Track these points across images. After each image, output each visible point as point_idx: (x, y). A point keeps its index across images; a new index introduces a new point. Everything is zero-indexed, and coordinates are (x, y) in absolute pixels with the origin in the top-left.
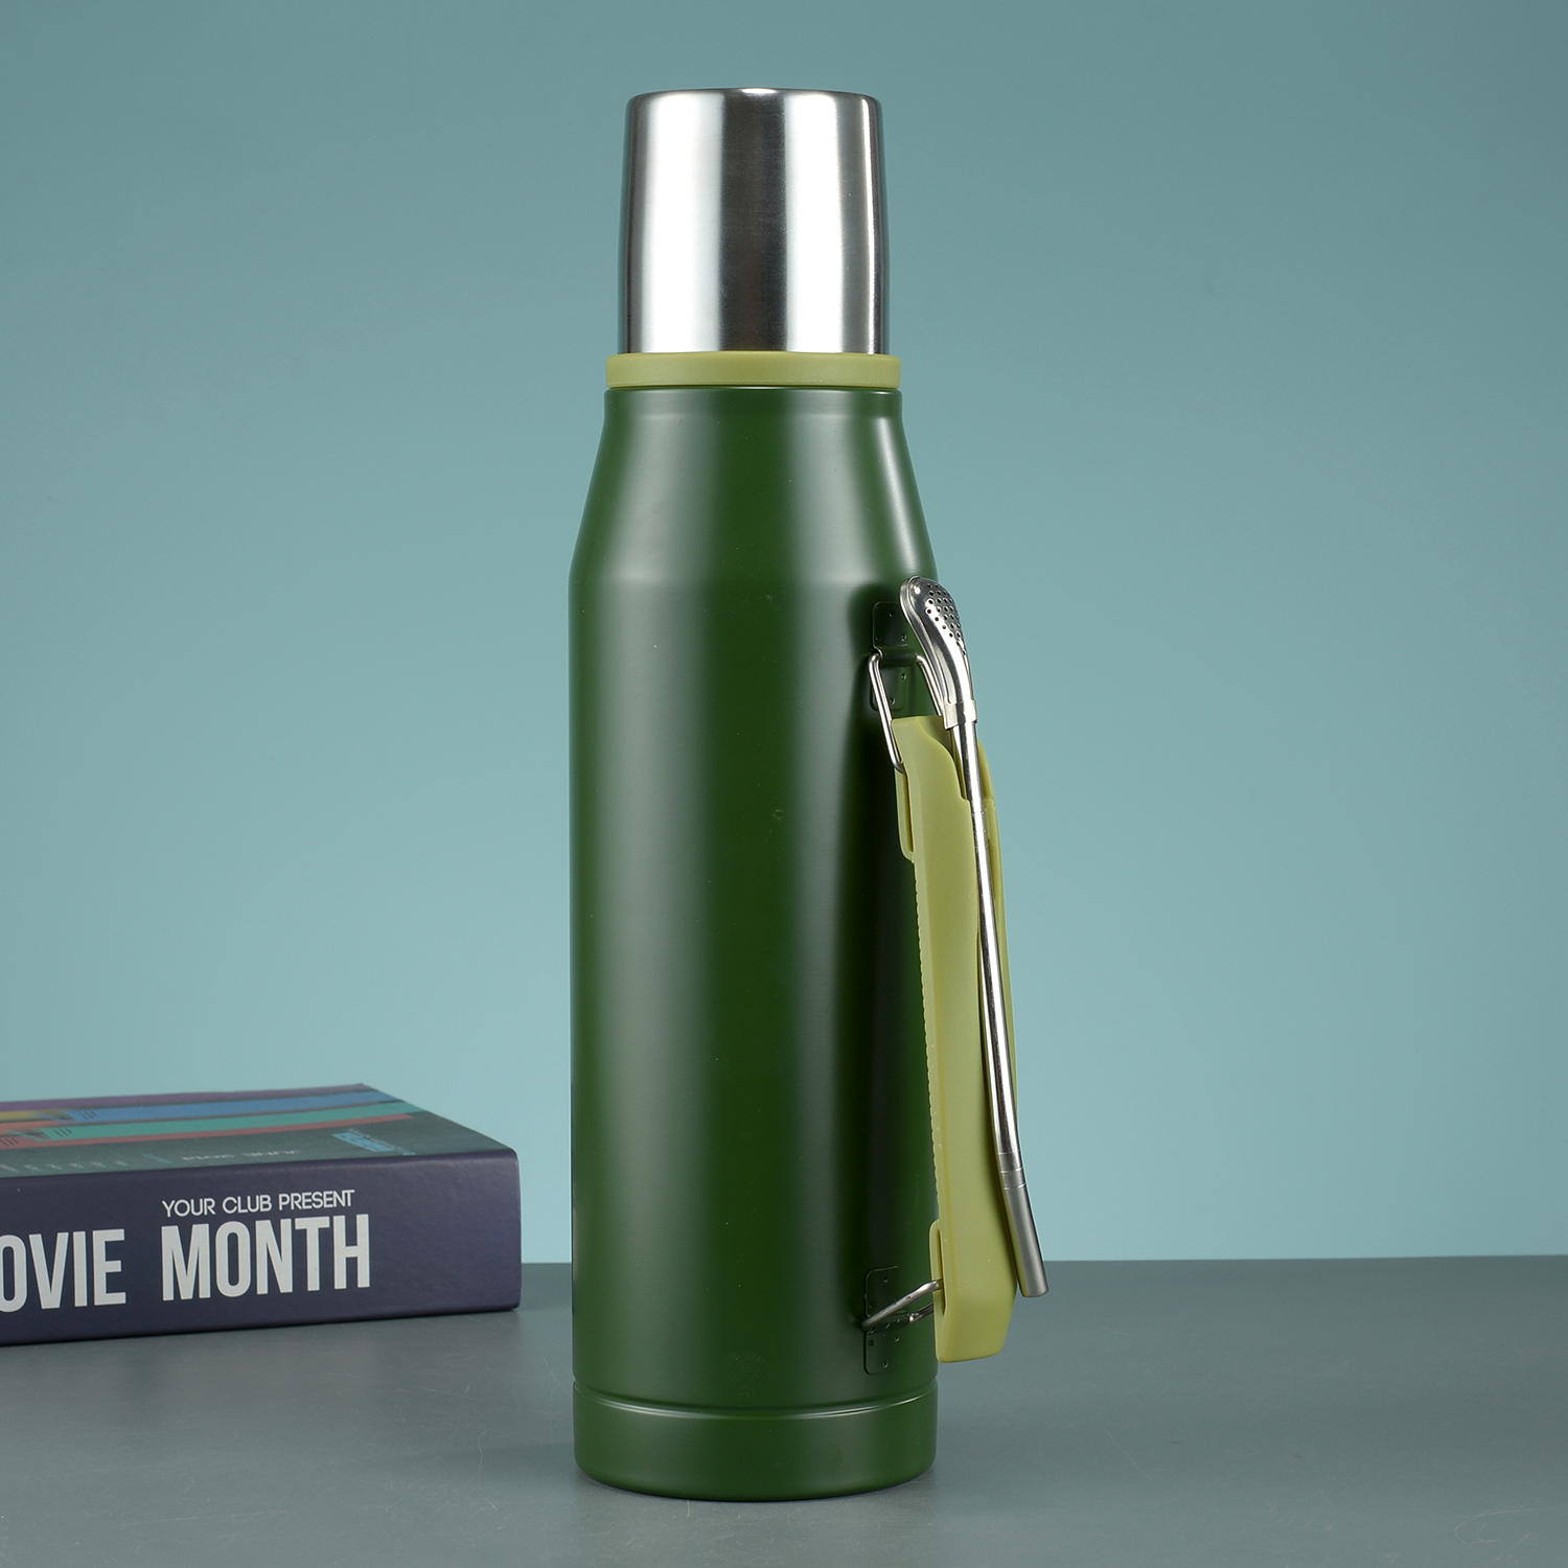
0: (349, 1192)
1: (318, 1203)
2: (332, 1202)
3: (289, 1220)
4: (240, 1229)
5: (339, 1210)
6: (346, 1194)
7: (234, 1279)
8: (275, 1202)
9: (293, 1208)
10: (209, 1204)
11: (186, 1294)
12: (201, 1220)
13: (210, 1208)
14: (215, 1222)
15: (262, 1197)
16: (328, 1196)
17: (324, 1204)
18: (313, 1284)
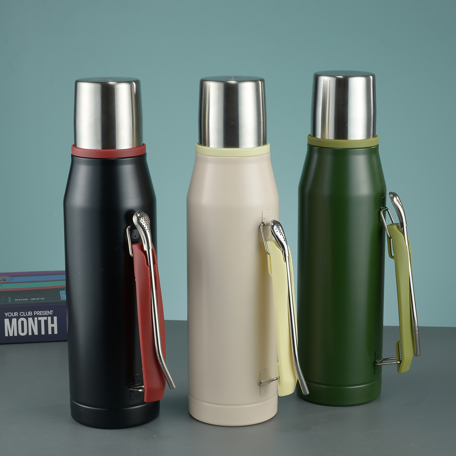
0: (52, 311)
1: (44, 314)
2: (47, 314)
3: (37, 318)
4: (24, 320)
5: (49, 315)
6: (51, 312)
7: (23, 331)
8: (33, 313)
9: (37, 315)
10: (16, 313)
11: (11, 335)
12: (14, 317)
13: (17, 315)
14: (18, 318)
15: (30, 312)
16: (46, 312)
17: (45, 314)
18: (43, 333)
